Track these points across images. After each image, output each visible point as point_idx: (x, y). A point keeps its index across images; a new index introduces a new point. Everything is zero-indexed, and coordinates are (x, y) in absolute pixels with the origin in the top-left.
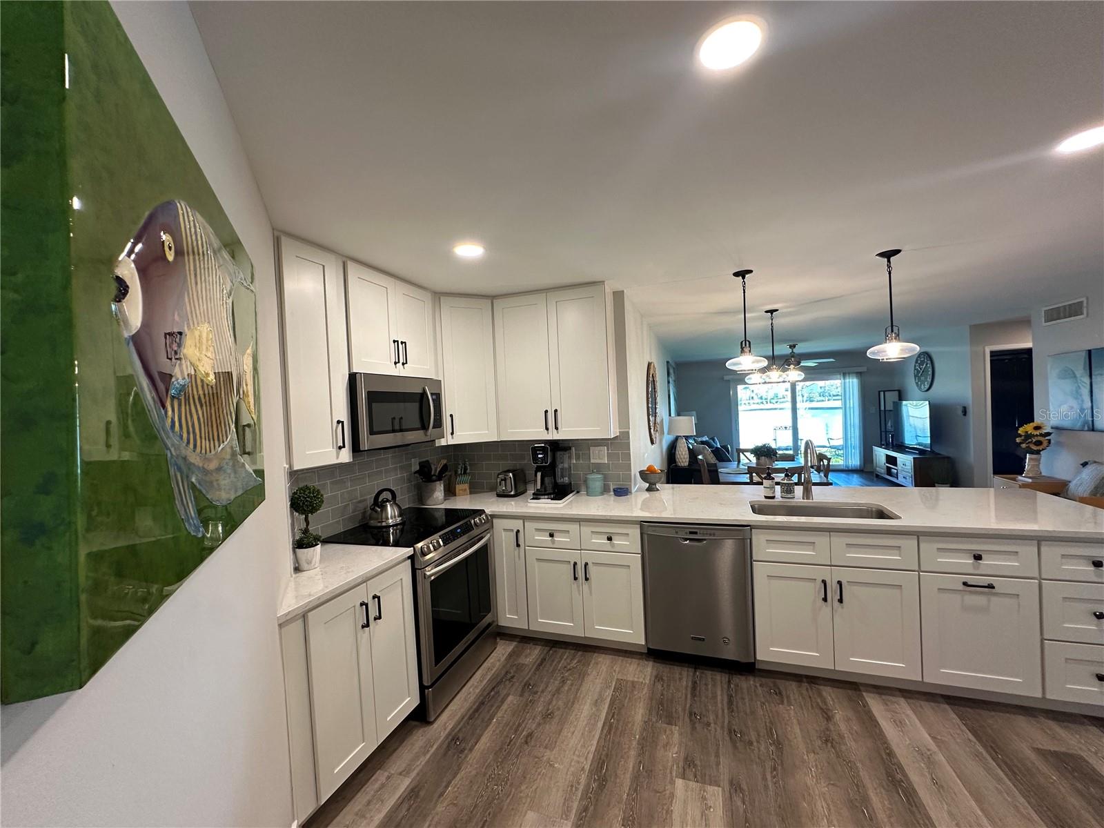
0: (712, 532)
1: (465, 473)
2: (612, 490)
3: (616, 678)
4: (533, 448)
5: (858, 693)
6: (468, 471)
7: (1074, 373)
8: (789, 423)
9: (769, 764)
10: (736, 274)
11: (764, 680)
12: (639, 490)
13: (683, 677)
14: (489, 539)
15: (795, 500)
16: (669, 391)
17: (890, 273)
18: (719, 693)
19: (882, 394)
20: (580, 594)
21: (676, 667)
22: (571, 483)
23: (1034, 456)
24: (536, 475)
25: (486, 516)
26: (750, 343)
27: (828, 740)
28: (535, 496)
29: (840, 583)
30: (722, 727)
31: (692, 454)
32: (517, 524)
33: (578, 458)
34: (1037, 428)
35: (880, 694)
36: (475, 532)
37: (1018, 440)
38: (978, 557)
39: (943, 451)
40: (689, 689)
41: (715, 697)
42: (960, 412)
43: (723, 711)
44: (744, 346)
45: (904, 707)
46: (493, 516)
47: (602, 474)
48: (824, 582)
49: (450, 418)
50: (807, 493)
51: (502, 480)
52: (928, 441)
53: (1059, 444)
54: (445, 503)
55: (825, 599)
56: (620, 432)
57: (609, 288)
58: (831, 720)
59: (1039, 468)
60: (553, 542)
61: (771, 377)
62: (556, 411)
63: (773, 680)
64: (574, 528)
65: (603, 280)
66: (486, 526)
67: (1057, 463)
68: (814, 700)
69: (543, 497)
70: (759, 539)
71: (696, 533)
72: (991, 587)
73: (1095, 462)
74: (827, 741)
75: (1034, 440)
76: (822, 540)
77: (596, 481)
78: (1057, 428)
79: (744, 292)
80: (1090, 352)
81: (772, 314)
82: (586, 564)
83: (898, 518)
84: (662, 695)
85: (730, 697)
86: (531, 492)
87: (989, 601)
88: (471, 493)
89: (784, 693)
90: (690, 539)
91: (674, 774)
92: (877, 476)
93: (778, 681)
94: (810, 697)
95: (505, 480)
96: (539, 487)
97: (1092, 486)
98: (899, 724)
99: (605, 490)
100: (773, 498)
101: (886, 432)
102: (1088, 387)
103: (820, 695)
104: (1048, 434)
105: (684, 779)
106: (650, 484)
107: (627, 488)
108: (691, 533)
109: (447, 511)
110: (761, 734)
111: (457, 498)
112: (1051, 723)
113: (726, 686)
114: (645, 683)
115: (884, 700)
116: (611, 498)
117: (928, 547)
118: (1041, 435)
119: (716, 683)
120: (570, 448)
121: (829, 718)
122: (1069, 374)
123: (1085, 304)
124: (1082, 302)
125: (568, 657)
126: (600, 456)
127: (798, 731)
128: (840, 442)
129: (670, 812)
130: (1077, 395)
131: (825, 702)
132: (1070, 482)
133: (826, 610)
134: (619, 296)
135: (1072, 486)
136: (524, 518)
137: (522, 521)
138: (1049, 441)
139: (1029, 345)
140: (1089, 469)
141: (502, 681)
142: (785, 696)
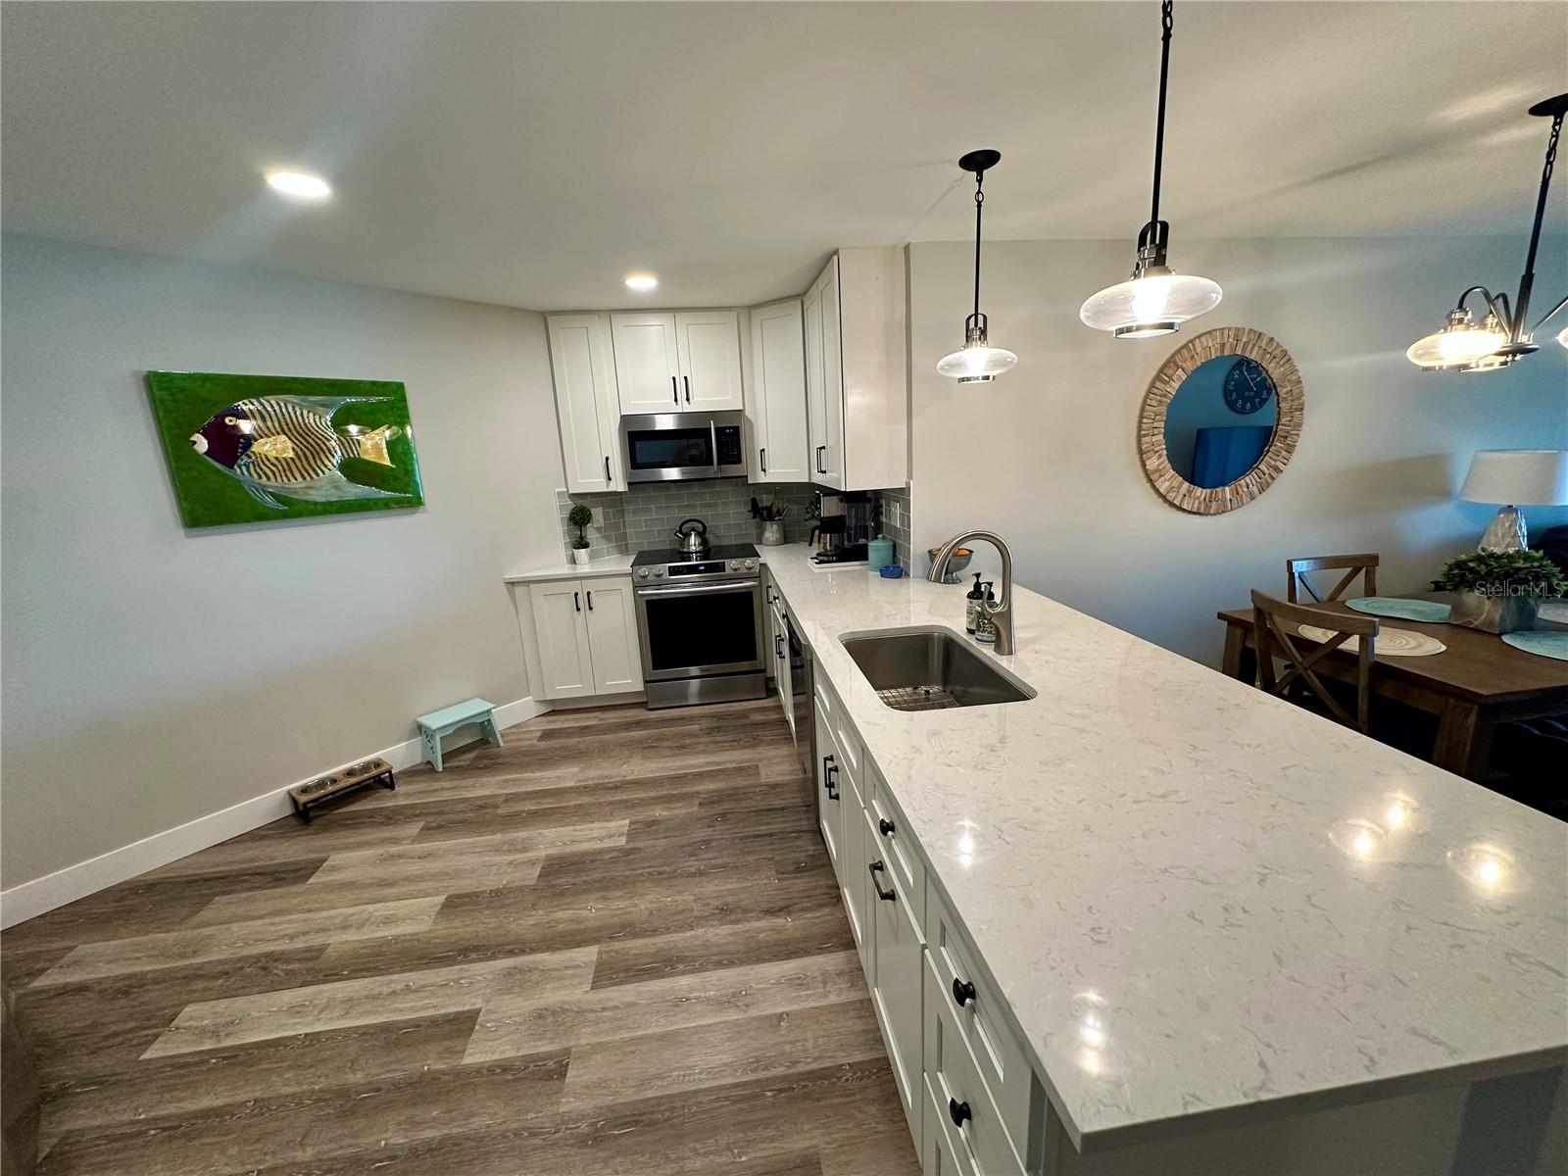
12: (924, 576)
25: (755, 564)
36: (727, 575)
46: (763, 566)
48: (832, 756)
49: (761, 453)
62: (822, 448)
66: (750, 574)
82: (783, 642)
91: (635, 818)
103: (820, 906)
105: (630, 823)
107: (902, 569)
121: (770, 912)
126: (896, 515)
127: (729, 887)
141: (716, 717)
142: (799, 874)
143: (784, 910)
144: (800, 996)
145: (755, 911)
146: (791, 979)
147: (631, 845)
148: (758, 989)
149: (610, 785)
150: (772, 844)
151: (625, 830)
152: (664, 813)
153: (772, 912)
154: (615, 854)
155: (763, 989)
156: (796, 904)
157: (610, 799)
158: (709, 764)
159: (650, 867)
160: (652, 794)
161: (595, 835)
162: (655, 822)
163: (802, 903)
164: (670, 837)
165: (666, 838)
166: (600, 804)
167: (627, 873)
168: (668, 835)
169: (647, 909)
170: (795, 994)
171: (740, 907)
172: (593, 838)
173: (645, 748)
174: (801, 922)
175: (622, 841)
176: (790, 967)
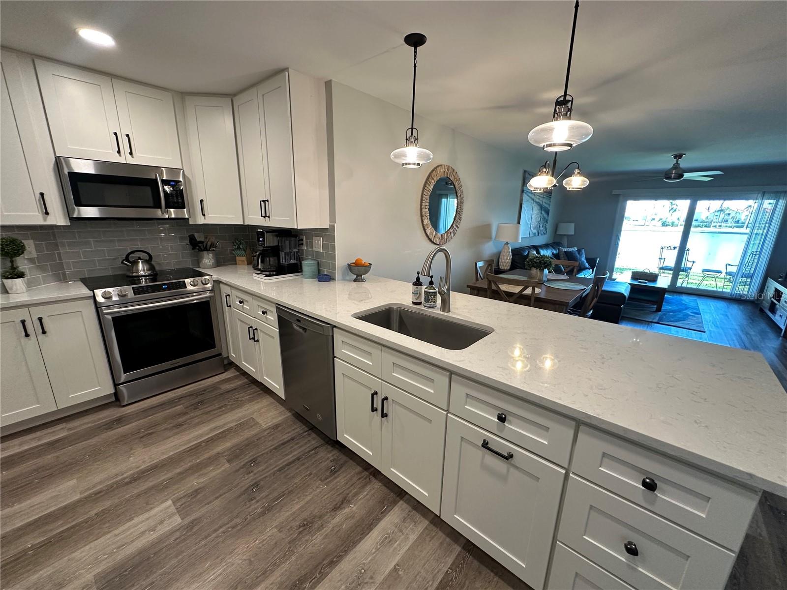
3: (252, 416)
5: (397, 499)
9: (237, 521)
11: (341, 457)
13: (291, 432)
18: (295, 453)
22: (296, 265)
27: (307, 526)
28: (261, 272)
29: (386, 398)
30: (254, 479)
33: (307, 246)
35: (414, 509)
36: (189, 290)
38: (502, 419)
40: (281, 442)
41: (288, 454)
43: (276, 466)
46: (219, 282)
48: (375, 392)
49: (200, 202)
50: (445, 305)
55: (372, 409)
56: (330, 224)
58: (335, 511)
60: (243, 308)
62: (267, 201)
63: (347, 460)
64: (250, 300)
68: (352, 488)
69: (264, 273)
70: (338, 338)
71: (300, 321)
72: (510, 456)
74: (304, 525)
82: (256, 329)
84: (258, 439)
85: (298, 459)
87: (508, 471)
88: (248, 264)
89: (338, 473)
91: (172, 498)
92: (761, 311)
94: (352, 485)
98: (388, 541)
100: (420, 304)
103: (363, 487)
105: (173, 503)
106: (357, 276)
107: (331, 276)
108: (297, 320)
110: (270, 497)
111: (236, 266)
113: (308, 450)
114: (263, 427)
115: (408, 515)
116: (314, 282)
117: (459, 390)
119: (305, 445)
121: (337, 508)
127: (297, 507)
131: (356, 494)
133: (377, 418)
136: (230, 286)
141: (192, 395)
142: (336, 475)
143: (344, 502)
144: (395, 548)
145: (327, 512)
146: (382, 542)
147: (188, 520)
148: (369, 563)
149: (127, 480)
150: (303, 464)
151: (173, 509)
152: (202, 480)
153: (339, 507)
154: (178, 534)
155: (372, 560)
156: (348, 494)
157: (136, 491)
158: (212, 430)
159: (221, 527)
160: (178, 471)
161: (142, 530)
162: (197, 492)
163: (351, 491)
164: (221, 495)
165: (217, 498)
166: (128, 500)
167: (203, 543)
168: (218, 495)
169: (245, 560)
170: (392, 549)
171: (315, 517)
172: (143, 533)
173: (142, 437)
174: (360, 503)
175: (177, 520)
176: (375, 535)
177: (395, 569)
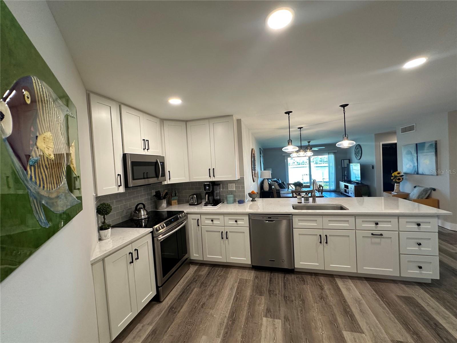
0: (277, 217)
1: (175, 196)
2: (237, 201)
3: (239, 278)
4: (204, 184)
5: (333, 278)
6: (177, 195)
7: (411, 153)
8: (308, 173)
9: (299, 309)
10: (286, 113)
11: (298, 276)
12: (248, 201)
13: (266, 276)
14: (186, 223)
15: (309, 203)
16: (261, 160)
17: (344, 113)
18: (280, 282)
19: (343, 161)
20: (224, 244)
21: (263, 272)
22: (220, 199)
23: (397, 184)
24: (206, 196)
25: (185, 213)
26: (291, 141)
27: (322, 298)
28: (205, 205)
29: (326, 236)
30: (282, 296)
31: (270, 185)
32: (198, 217)
33: (223, 188)
34: (399, 173)
35: (341, 278)
36: (180, 220)
37: (392, 178)
38: (377, 224)
39: (365, 183)
40: (269, 281)
41: (278, 283)
42: (371, 168)
43: (282, 288)
44: (289, 142)
45: (350, 283)
46: (188, 214)
47: (233, 195)
48: (320, 236)
49: (169, 173)
50: (314, 201)
51: (191, 198)
52: (360, 179)
53: (406, 179)
54: (167, 208)
55: (321, 242)
56: (240, 177)
57: (235, 118)
58: (323, 290)
59: (399, 189)
60: (213, 223)
61: (300, 154)
62: (214, 169)
63: (301, 275)
64: (221, 217)
65: (232, 114)
66: (185, 218)
67: (405, 187)
68: (317, 282)
69: (209, 205)
70: (295, 220)
71: (271, 218)
72: (381, 235)
73: (419, 186)
75: (398, 178)
76: (319, 219)
77: (231, 198)
78: (406, 173)
79: (289, 120)
80: (417, 144)
81: (300, 129)
82: (227, 232)
83: (348, 209)
84: (258, 284)
85: (285, 283)
86: (204, 203)
87: (381, 240)
88: (178, 204)
89: (305, 280)
90: (268, 221)
91: (262, 316)
92: (341, 193)
93: (303, 276)
94: (315, 281)
95: (193, 198)
96: (207, 201)
97: (417, 195)
99: (234, 201)
100: (301, 203)
101: (344, 176)
102: (416, 158)
103: (319, 280)
104: (402, 176)
105: (266, 317)
106: (253, 198)
107: (243, 200)
108: (269, 218)
109: (168, 211)
110: (296, 297)
111: (172, 206)
112: (403, 286)
113: (283, 279)
114: (251, 279)
115: (343, 281)
116: (237, 204)
117: (359, 220)
118: (400, 176)
119: (279, 278)
120: (220, 184)
121: (322, 289)
122: (409, 153)
123: (415, 126)
124: (414, 126)
125: (220, 271)
126: (232, 187)
127: (310, 295)
128: (327, 180)
129: (260, 331)
130: (412, 161)
131: (321, 283)
132: (410, 194)
133: (321, 246)
134: (239, 121)
135: (411, 195)
136: (201, 214)
137: (199, 215)
138: (403, 178)
139: (395, 142)
140: (417, 188)
141: (192, 282)
142: (306, 281)
143: (321, 287)
145: (321, 292)
146: (347, 290)
147: (282, 318)
148: (353, 296)
149: (230, 323)
150: (289, 283)
151: (270, 319)
152: (262, 306)
154: (287, 324)
156: (318, 284)
157: (243, 323)
159: (297, 313)
160: (246, 309)
162: (268, 310)
165: (279, 307)
166: (246, 327)
167: (300, 320)
169: (322, 316)
170: (352, 290)
171: (320, 294)
173: (202, 307)
174: (325, 284)
175: (279, 321)
176: (343, 290)
177: (361, 294)
